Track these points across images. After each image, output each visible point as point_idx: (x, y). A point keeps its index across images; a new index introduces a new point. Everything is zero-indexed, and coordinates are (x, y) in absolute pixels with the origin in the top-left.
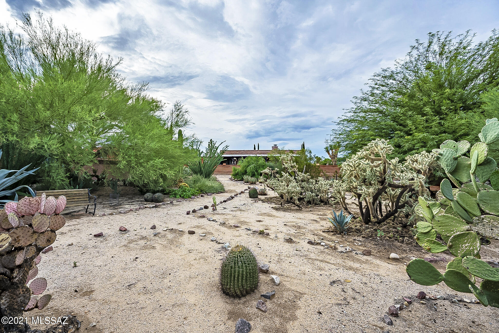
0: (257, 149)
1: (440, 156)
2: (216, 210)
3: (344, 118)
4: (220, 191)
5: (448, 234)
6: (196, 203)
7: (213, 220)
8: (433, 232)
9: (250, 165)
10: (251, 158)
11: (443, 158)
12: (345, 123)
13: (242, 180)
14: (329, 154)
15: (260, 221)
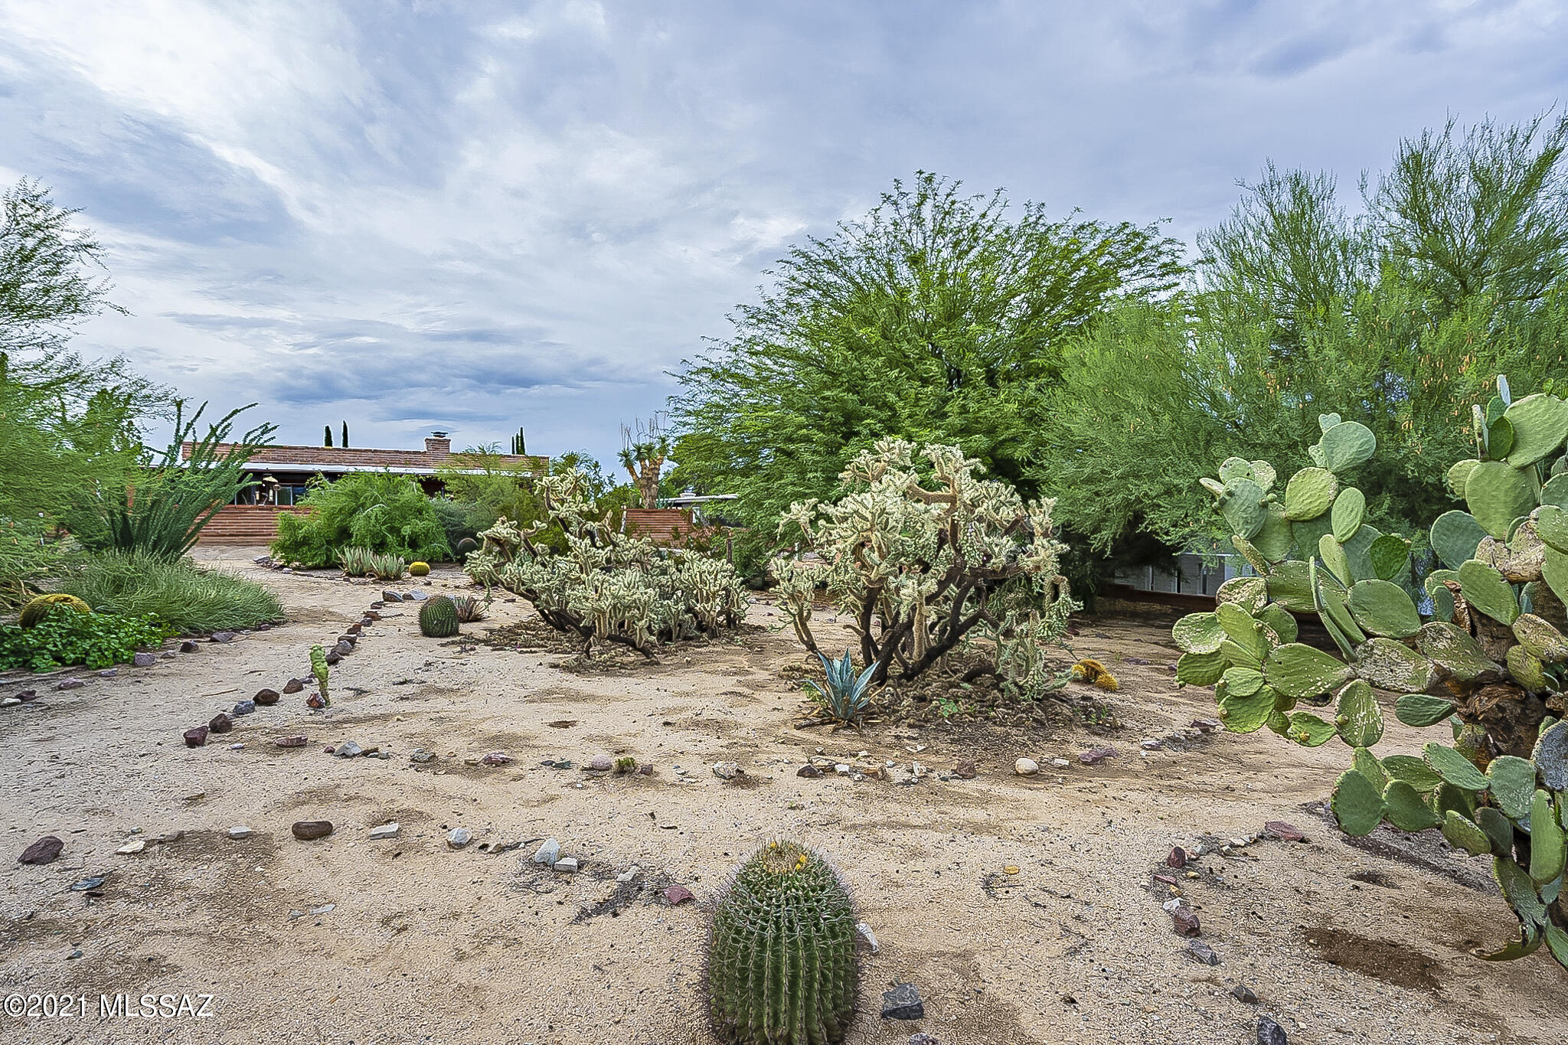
0: (337, 443)
1: (1227, 498)
2: (327, 702)
3: (701, 364)
4: (263, 617)
5: (1303, 692)
6: (176, 684)
7: (365, 754)
8: (1268, 692)
9: (363, 505)
10: (369, 479)
11: (1235, 505)
12: (704, 378)
13: (331, 565)
14: (632, 473)
15: (565, 725)
